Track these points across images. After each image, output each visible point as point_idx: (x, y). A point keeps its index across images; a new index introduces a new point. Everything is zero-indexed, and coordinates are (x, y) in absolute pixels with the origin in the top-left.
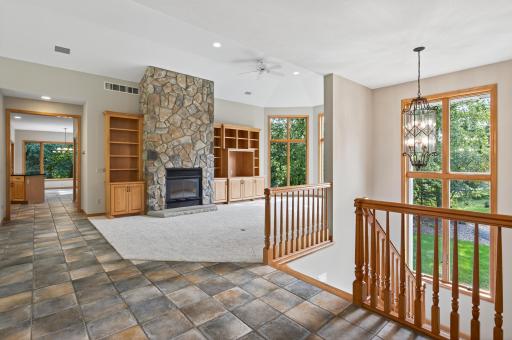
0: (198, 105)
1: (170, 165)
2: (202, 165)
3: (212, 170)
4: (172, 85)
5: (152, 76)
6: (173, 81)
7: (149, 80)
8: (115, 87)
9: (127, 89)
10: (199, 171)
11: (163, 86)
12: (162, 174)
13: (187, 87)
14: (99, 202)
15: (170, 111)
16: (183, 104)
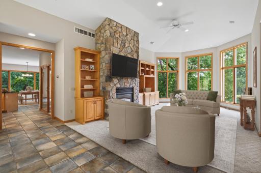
0: (132, 47)
1: (118, 86)
2: (134, 85)
3: (138, 88)
4: (120, 32)
5: (109, 25)
6: (120, 30)
7: (107, 27)
8: (81, 31)
9: (88, 33)
10: (132, 89)
11: (115, 32)
12: (114, 91)
13: (127, 35)
14: (72, 111)
15: (118, 50)
16: (125, 45)
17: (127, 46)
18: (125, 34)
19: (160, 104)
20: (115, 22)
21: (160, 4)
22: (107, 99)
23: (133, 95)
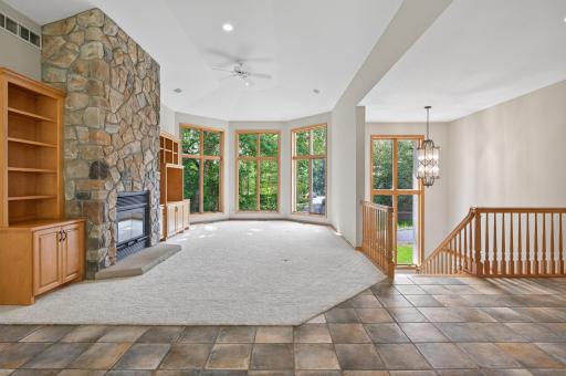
0: (147, 95)
1: (121, 188)
2: (150, 186)
3: (158, 194)
4: (124, 53)
5: (102, 28)
6: (124, 48)
7: (98, 33)
9: (18, 29)
10: (148, 196)
11: (113, 51)
12: (113, 203)
13: (138, 63)
15: (121, 97)
16: (134, 89)
17: (138, 90)
18: (134, 60)
19: (193, 228)
20: (115, 24)
21: (228, 27)
22: (97, 224)
23: (147, 209)
